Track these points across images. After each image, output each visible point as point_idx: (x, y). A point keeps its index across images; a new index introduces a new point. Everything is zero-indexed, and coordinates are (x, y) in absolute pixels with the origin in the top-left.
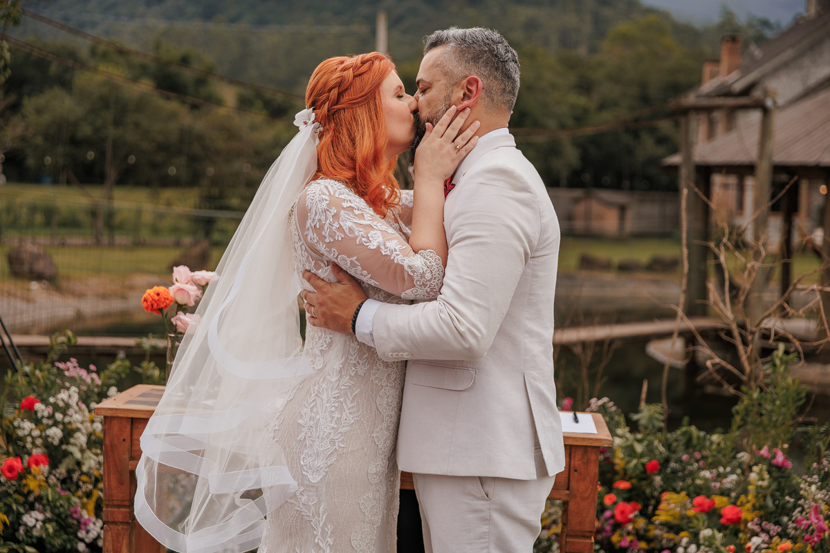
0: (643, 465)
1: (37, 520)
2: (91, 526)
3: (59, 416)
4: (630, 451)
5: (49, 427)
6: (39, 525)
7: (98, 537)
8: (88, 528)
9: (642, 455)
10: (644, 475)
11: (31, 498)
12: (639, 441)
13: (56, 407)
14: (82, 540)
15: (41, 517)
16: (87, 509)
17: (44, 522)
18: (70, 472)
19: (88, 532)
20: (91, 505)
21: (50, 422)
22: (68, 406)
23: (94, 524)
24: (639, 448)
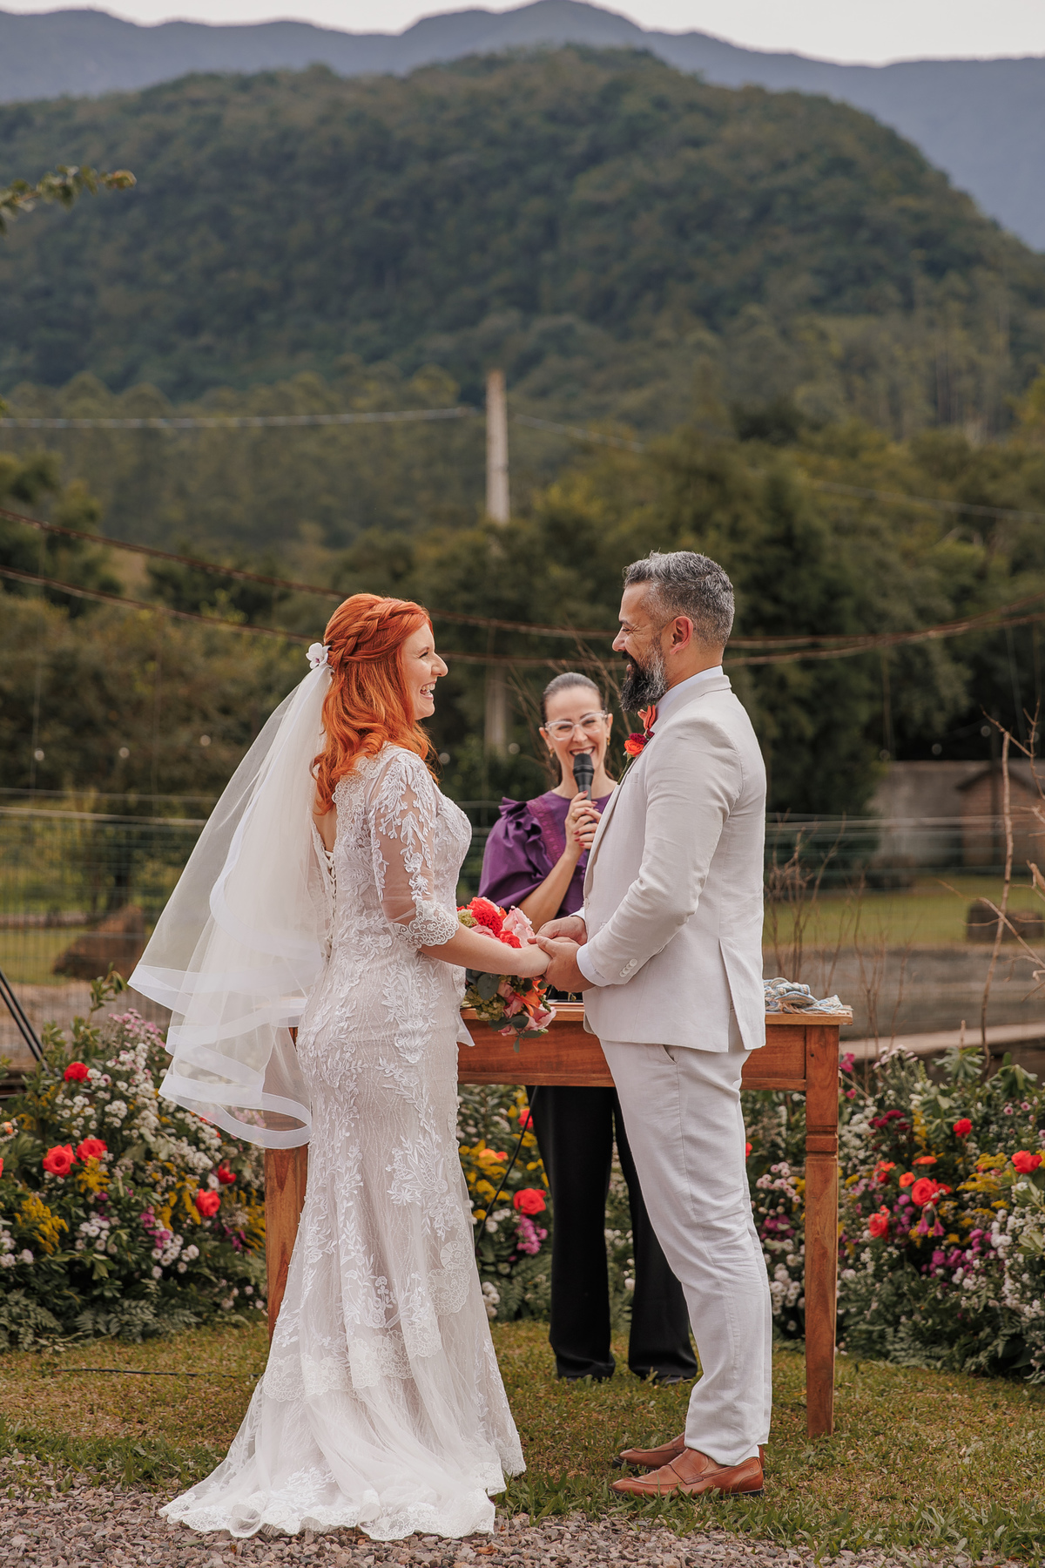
0: (950, 1125)
1: (102, 1229)
2: (168, 1244)
3: (122, 1085)
4: (932, 1107)
5: (110, 1102)
6: (104, 1234)
7: (179, 1259)
8: (165, 1246)
9: (949, 1112)
10: (953, 1140)
11: (91, 1200)
12: (944, 1093)
13: (116, 1075)
14: (158, 1263)
15: (105, 1225)
16: (163, 1219)
17: (112, 1230)
18: (138, 1168)
19: (165, 1252)
20: (168, 1214)
21: (107, 1096)
22: (133, 1072)
23: (172, 1241)
24: (945, 1103)
